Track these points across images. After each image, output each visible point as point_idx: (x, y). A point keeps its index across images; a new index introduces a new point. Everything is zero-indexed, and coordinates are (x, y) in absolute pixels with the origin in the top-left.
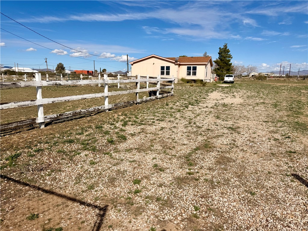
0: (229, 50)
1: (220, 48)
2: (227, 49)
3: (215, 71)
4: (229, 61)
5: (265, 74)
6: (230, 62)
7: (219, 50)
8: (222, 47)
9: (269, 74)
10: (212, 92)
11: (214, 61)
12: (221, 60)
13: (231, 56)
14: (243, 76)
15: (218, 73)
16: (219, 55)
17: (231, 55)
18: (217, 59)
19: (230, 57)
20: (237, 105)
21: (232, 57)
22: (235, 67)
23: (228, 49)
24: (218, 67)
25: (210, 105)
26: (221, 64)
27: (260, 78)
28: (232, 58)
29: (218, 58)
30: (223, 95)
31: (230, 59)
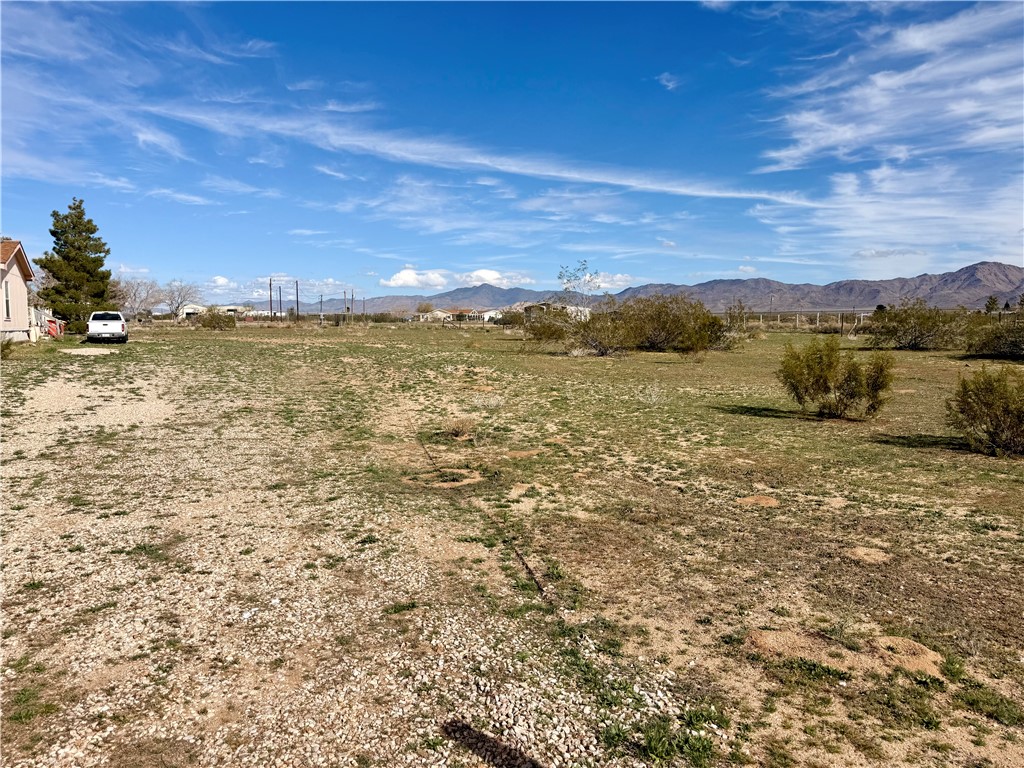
0: (94, 223)
1: (55, 214)
2: (86, 218)
3: (46, 298)
4: (99, 262)
5: (229, 310)
6: (102, 265)
7: (52, 219)
8: (64, 211)
9: (240, 309)
10: (38, 382)
11: (36, 262)
12: (66, 258)
13: (104, 244)
14: (156, 318)
15: (60, 307)
16: (54, 239)
17: (103, 241)
18: (46, 253)
19: (99, 247)
20: (155, 428)
21: (106, 248)
22: (122, 284)
23: (90, 221)
24: (54, 283)
25: (34, 446)
26: (68, 272)
27: (215, 321)
28: (108, 252)
29: (50, 251)
30: (89, 391)
31: (102, 255)
